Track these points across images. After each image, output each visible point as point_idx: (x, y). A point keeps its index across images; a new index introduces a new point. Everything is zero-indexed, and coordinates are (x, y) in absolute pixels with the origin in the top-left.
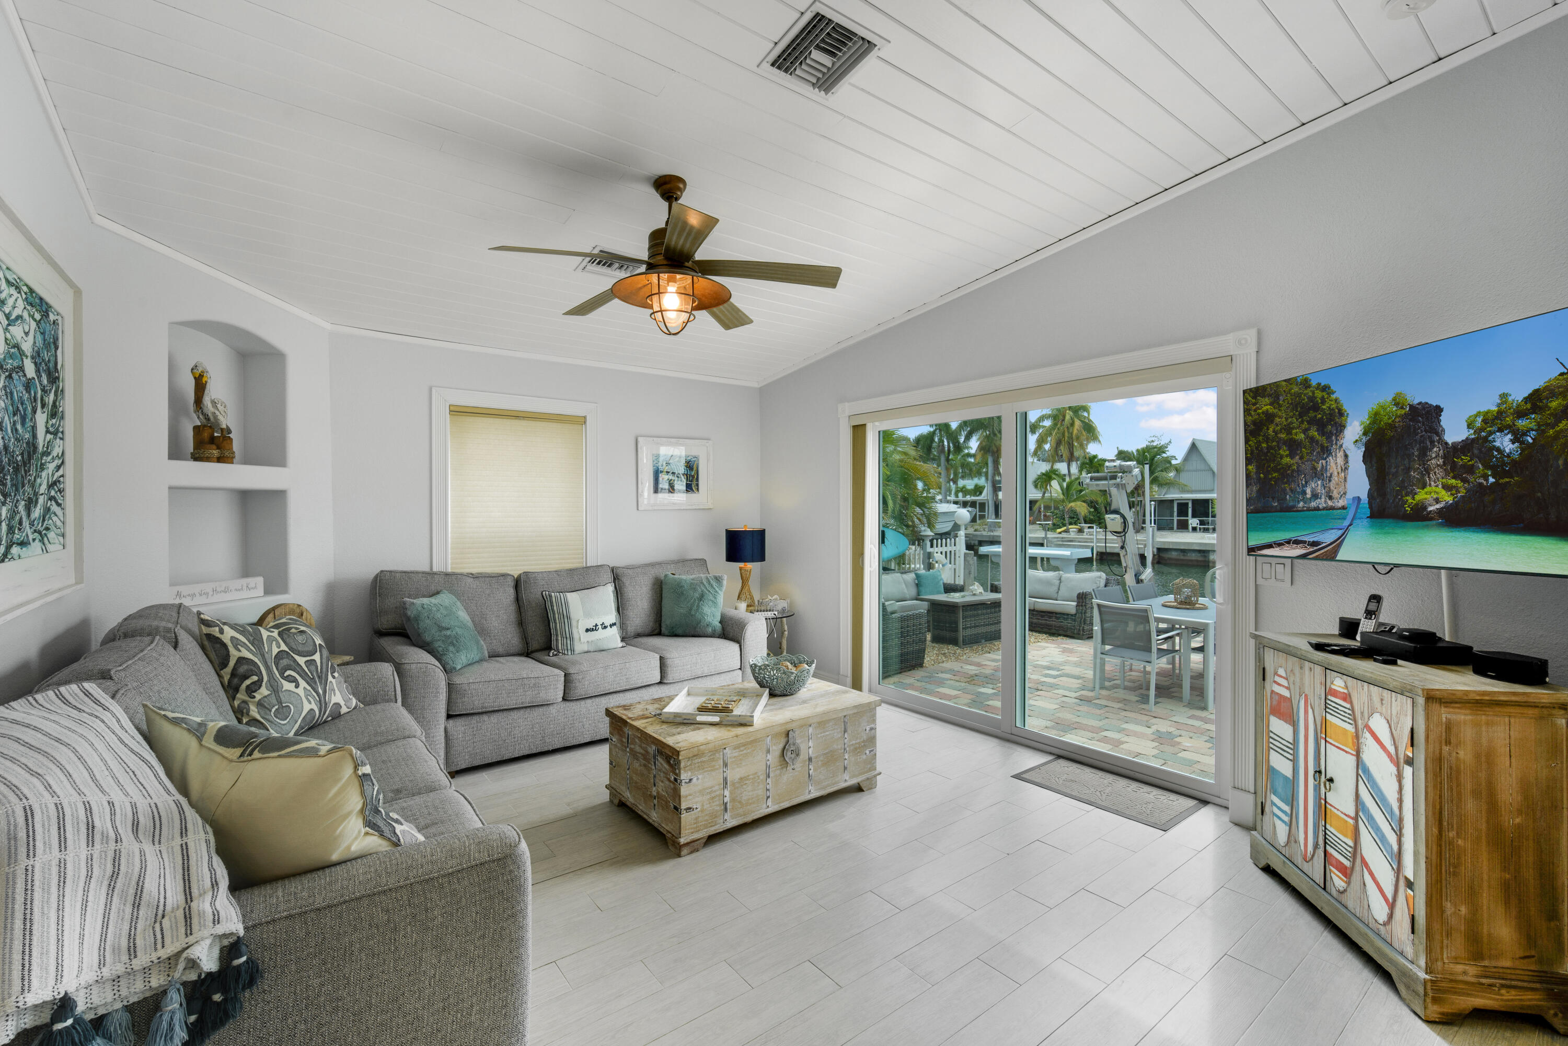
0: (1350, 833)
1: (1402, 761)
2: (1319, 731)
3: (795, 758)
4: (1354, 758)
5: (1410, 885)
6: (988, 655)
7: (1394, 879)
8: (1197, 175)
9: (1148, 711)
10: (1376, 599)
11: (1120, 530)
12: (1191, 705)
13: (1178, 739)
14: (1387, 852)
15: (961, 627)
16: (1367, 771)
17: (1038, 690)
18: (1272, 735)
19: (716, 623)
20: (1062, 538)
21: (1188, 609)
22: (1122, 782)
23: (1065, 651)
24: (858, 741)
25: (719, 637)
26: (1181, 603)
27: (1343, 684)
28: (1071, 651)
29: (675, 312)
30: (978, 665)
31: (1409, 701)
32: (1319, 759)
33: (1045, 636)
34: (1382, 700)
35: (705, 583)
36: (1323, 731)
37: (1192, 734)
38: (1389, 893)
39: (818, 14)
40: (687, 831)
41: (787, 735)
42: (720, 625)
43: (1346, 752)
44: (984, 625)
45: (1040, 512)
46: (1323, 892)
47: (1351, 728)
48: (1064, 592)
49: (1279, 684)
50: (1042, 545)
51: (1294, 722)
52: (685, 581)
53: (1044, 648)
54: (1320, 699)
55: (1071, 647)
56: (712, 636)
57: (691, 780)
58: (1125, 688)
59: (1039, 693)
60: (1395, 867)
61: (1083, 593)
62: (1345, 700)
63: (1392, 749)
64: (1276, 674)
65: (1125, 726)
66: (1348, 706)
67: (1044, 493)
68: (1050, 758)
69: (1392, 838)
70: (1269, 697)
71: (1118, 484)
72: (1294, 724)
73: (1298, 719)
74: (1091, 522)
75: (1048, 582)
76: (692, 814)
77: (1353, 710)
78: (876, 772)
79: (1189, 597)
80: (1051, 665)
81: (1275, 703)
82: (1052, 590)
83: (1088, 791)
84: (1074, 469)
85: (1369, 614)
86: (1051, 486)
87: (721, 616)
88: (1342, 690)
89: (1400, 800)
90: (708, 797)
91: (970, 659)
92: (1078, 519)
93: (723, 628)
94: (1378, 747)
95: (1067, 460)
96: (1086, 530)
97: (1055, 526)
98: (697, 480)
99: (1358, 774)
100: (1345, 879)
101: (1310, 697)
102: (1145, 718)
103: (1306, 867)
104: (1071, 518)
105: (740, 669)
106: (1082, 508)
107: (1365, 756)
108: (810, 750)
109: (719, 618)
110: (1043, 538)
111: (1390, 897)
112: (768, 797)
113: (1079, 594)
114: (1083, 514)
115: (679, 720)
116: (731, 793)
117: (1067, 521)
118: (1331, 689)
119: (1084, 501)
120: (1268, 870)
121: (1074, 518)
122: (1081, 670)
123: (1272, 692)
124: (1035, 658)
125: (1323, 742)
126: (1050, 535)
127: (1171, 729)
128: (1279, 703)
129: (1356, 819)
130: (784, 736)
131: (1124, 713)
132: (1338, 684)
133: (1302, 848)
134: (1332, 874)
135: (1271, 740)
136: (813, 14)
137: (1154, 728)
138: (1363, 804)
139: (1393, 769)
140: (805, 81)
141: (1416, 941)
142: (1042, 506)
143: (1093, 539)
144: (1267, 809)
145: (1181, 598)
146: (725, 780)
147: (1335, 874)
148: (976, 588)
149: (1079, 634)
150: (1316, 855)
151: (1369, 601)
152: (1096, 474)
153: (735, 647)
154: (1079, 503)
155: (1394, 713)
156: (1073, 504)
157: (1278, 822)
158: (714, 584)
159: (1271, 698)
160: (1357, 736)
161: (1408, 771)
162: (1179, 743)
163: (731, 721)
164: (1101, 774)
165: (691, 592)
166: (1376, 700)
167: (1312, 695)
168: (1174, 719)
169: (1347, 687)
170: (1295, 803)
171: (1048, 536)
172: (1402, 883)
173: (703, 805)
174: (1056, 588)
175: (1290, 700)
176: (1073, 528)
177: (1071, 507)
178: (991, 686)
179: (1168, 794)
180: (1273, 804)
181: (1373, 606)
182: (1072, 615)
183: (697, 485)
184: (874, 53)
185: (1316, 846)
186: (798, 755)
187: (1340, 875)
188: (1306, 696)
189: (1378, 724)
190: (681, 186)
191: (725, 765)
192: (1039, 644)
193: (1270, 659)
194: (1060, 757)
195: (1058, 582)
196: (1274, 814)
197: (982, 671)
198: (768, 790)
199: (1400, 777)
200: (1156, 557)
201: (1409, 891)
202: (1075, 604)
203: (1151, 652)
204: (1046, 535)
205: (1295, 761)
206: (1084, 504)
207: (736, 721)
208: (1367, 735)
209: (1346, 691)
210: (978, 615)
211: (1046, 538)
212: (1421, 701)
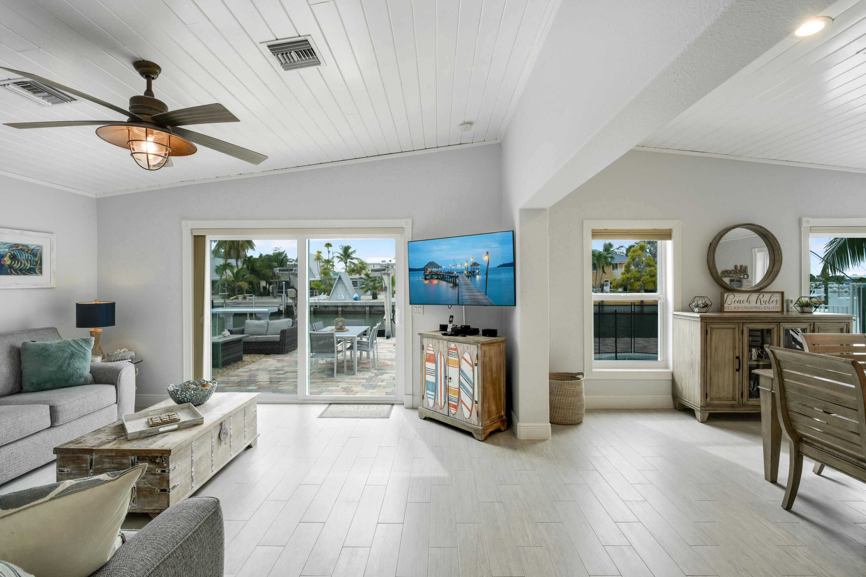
0: (457, 394)
1: (474, 365)
2: (446, 363)
3: (226, 437)
4: (458, 369)
5: (476, 402)
6: (239, 370)
7: (472, 403)
8: (391, 154)
9: (334, 380)
10: (452, 317)
11: (294, 296)
12: (348, 374)
13: (352, 389)
14: (469, 395)
15: (221, 356)
16: (463, 372)
17: (279, 382)
18: (427, 369)
19: (87, 373)
20: (235, 302)
21: (342, 332)
22: (362, 406)
23: (279, 361)
24: (250, 419)
25: (91, 383)
26: (339, 329)
27: (454, 345)
28: (282, 361)
29: (153, 156)
30: (237, 376)
31: (476, 346)
32: (446, 372)
33: (263, 355)
34: (467, 348)
35: (74, 345)
36: (447, 363)
37: (356, 386)
38: (470, 407)
39: (307, 40)
40: (173, 502)
41: (221, 424)
42: (90, 375)
43: (455, 367)
44: (232, 354)
45: (219, 287)
46: (448, 417)
47: (457, 359)
48: (270, 330)
49: (429, 350)
50: (223, 307)
51: (436, 362)
52: (51, 345)
53: (268, 361)
54: (446, 352)
55: (281, 358)
56: (86, 383)
57: (175, 468)
58: (319, 373)
59: (280, 383)
60: (472, 399)
61: (284, 330)
62: (455, 350)
63: (471, 362)
64: (428, 346)
65: (329, 388)
66: (456, 352)
67: (222, 276)
68: (327, 406)
69: (471, 390)
70: (425, 355)
71: (293, 274)
72: (436, 363)
73: (438, 361)
74: (249, 293)
75: (261, 326)
76: (176, 489)
77: (458, 353)
78: (258, 435)
79: (341, 326)
80: (277, 369)
81: (428, 357)
82: (264, 330)
83: (352, 414)
84: (240, 264)
85: (451, 322)
86: (226, 272)
87: (91, 369)
88: (454, 347)
89: (474, 378)
90: (184, 475)
91: (229, 374)
92: (243, 291)
93: (93, 377)
94: (466, 363)
95: (235, 257)
96: (248, 298)
97: (229, 296)
98: (41, 264)
99: (460, 373)
100: (455, 409)
101: (442, 353)
102: (334, 383)
103: (441, 411)
104: (239, 291)
105: (116, 403)
106: (245, 285)
107: (462, 367)
108: (231, 430)
109: (88, 370)
110: (223, 303)
111: (470, 409)
112: (212, 465)
113: (282, 330)
114: (245, 288)
115: (143, 435)
116: (195, 469)
117: (236, 292)
118: (450, 348)
119: (246, 282)
120: (426, 419)
121: (241, 291)
122: (294, 368)
123: (427, 353)
124: (267, 367)
125: (447, 366)
126: (227, 301)
127: (347, 385)
128: (430, 357)
129: (459, 389)
130: (219, 425)
131: (325, 383)
132: (453, 345)
133: (440, 405)
134: (451, 410)
135: (426, 371)
136: (305, 39)
137: (340, 387)
138: (462, 383)
139: (471, 368)
140: (278, 60)
141: (479, 419)
142: (220, 284)
143: (253, 302)
144: (425, 397)
145: (338, 327)
146: (192, 461)
147: (452, 409)
148: (226, 332)
149: (282, 352)
150: (445, 406)
151: (450, 318)
152: (282, 268)
153: (112, 388)
154: (243, 283)
155: (471, 351)
156: (240, 283)
157: (429, 400)
158: (84, 345)
159: (426, 356)
160: (459, 361)
161: (476, 368)
162: (353, 390)
163: (187, 425)
164: (352, 405)
165: (60, 354)
166: (466, 348)
167: (443, 351)
168: (346, 381)
169: (456, 346)
170: (437, 391)
171: (226, 301)
172: (474, 402)
173: (181, 482)
174: (266, 329)
175: (434, 355)
176: (240, 297)
177: (239, 285)
178: (253, 385)
179: (380, 405)
180: (427, 394)
181: (451, 319)
182: (278, 342)
183: (41, 269)
184: (318, 66)
185: (445, 403)
186: (227, 435)
187: (454, 409)
188: (441, 352)
189: (467, 356)
190: (158, 71)
191: (192, 452)
192: (262, 359)
193: (425, 341)
194: (330, 404)
195: (267, 325)
196: (428, 397)
197: (242, 378)
198: (212, 461)
199: (473, 371)
200: (286, 310)
201: (477, 405)
202: (279, 336)
203: (334, 352)
204: (225, 301)
205: (436, 376)
206: (246, 283)
207: (190, 424)
208: (463, 360)
209: (455, 347)
210: (229, 348)
211: (225, 302)
212: (479, 345)
